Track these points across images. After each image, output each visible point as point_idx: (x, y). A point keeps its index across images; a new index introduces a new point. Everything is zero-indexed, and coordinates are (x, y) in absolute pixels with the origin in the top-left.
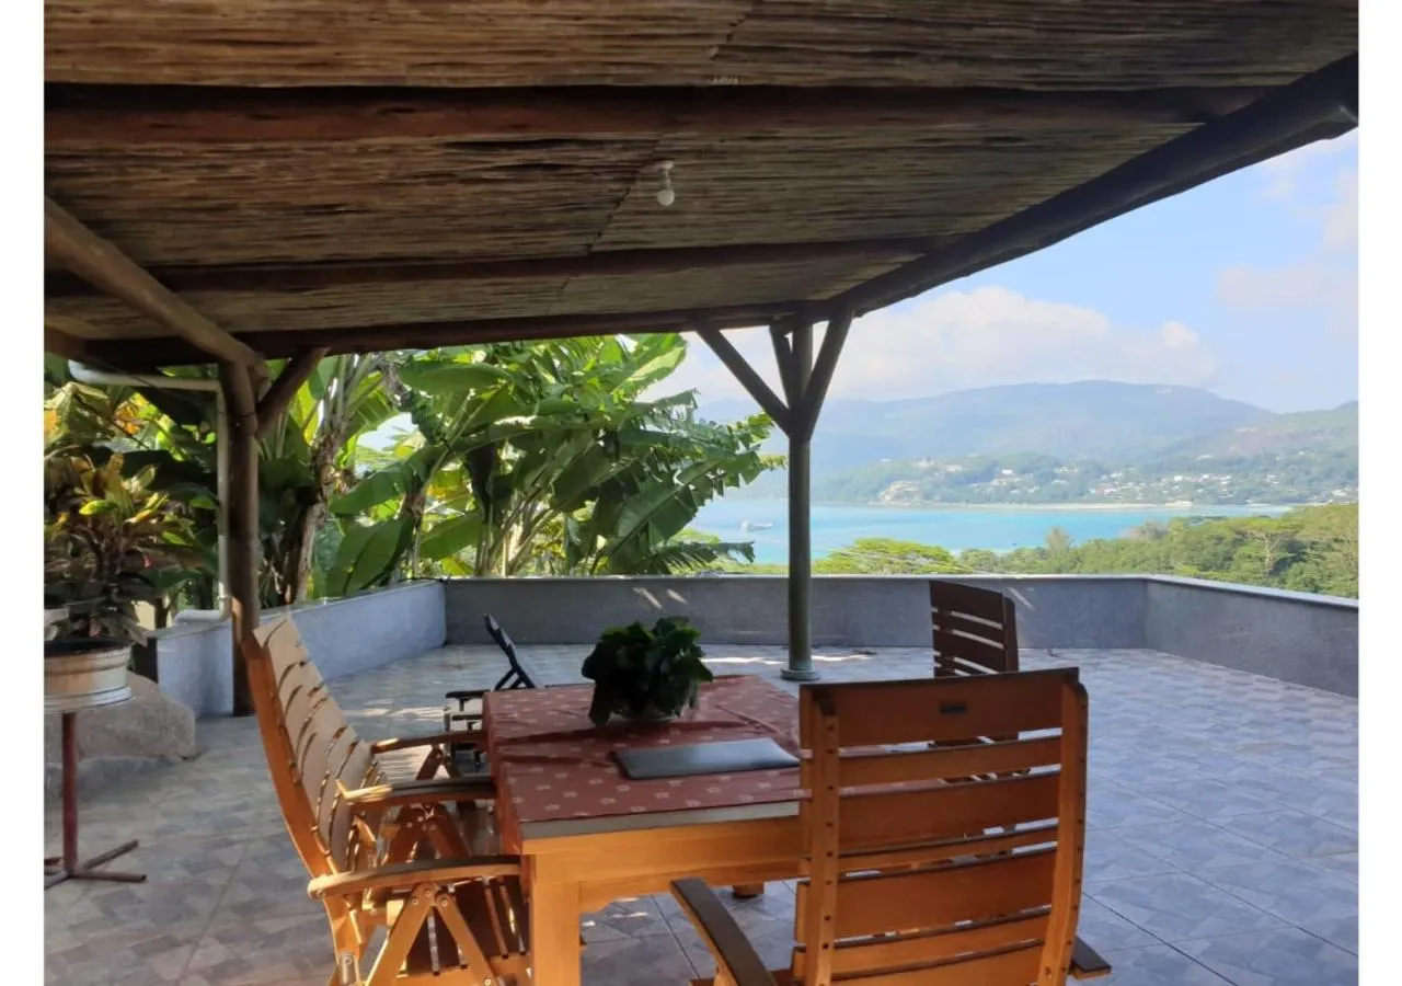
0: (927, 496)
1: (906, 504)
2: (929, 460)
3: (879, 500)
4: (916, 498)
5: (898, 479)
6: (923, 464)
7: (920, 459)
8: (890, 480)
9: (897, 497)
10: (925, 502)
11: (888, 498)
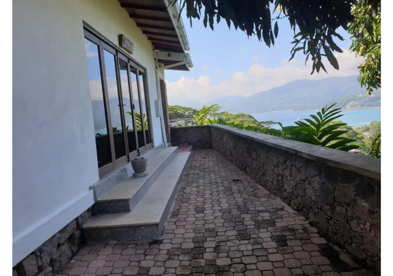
0: (362, 106)
1: (355, 109)
2: (362, 94)
3: (345, 108)
4: (359, 106)
5: (352, 101)
6: (361, 95)
7: (359, 94)
8: (349, 101)
9: (352, 107)
10: (362, 107)
11: (349, 107)
